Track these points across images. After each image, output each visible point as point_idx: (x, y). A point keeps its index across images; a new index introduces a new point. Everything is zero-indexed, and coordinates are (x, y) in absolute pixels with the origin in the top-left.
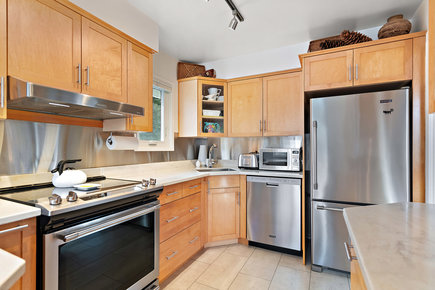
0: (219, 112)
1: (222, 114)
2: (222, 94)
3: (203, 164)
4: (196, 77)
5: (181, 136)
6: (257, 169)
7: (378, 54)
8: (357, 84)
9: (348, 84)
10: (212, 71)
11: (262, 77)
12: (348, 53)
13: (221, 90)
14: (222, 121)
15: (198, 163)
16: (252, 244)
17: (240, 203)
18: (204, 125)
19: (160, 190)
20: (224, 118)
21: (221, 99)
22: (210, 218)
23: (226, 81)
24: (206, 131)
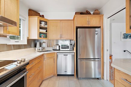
0: (46, 31)
1: (47, 31)
2: (46, 24)
3: (39, 49)
4: (37, 16)
5: (30, 38)
6: (59, 50)
7: (94, 18)
8: (89, 26)
9: (87, 26)
10: (43, 16)
11: (61, 20)
12: (87, 17)
13: (46, 23)
14: (47, 34)
15: (36, 49)
16: (58, 75)
17: (54, 62)
18: (40, 35)
19: (28, 64)
20: (48, 33)
21: (46, 26)
22: (44, 69)
23: (48, 20)
24: (41, 37)
